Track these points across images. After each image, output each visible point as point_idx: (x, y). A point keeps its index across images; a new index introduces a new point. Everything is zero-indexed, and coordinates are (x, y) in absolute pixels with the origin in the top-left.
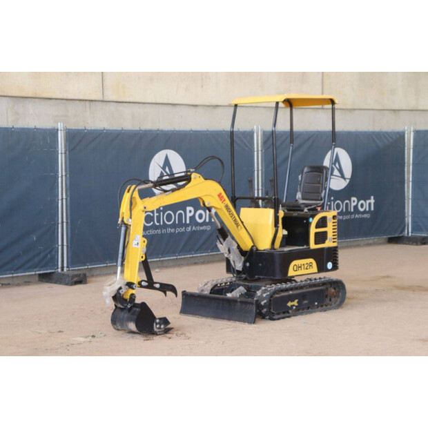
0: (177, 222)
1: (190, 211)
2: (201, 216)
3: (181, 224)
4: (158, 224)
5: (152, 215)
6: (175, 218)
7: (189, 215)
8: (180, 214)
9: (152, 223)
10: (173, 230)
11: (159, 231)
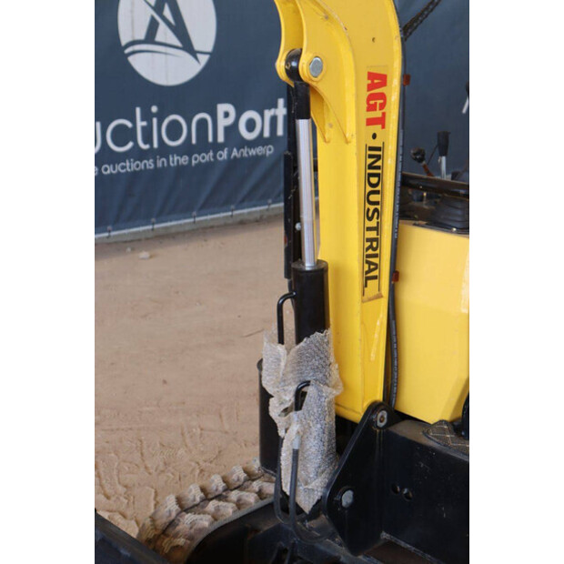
0: (194, 141)
1: (227, 115)
2: (251, 125)
3: (203, 145)
4: (145, 147)
5: (129, 124)
6: (189, 131)
7: (223, 123)
8: (202, 123)
9: (130, 145)
10: (184, 160)
11: (149, 164)
